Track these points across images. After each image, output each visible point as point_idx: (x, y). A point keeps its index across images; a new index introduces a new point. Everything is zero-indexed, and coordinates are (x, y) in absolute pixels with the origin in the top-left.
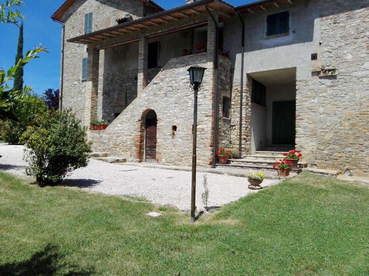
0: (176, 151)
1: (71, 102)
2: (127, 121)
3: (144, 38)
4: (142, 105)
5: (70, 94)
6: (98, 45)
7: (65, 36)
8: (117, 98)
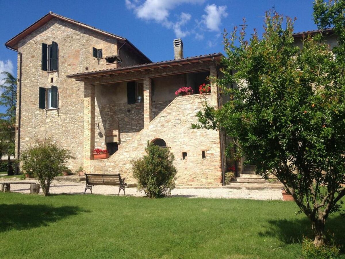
0: (188, 173)
1: (32, 132)
2: (135, 149)
3: (148, 78)
4: (150, 135)
5: (31, 124)
6: (97, 81)
7: (22, 64)
8: (108, 129)
